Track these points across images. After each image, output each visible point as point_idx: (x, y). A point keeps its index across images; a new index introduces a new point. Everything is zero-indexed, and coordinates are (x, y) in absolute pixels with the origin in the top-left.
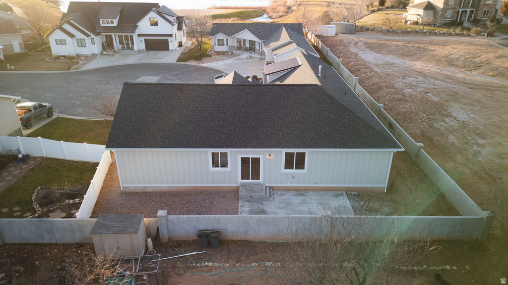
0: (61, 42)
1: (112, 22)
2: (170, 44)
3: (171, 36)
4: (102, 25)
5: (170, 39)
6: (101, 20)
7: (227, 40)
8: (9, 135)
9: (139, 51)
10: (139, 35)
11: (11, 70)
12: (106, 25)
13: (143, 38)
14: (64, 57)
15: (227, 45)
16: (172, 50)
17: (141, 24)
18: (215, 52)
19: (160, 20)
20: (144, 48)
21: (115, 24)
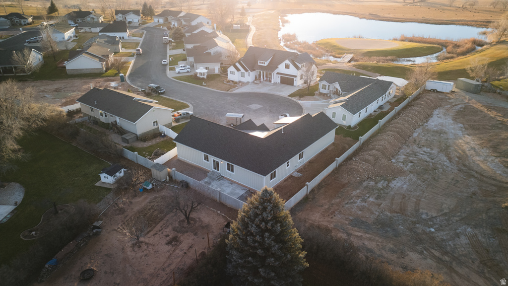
0: (233, 73)
1: (264, 63)
2: (295, 82)
3: (296, 76)
4: (259, 64)
5: (295, 79)
6: (259, 61)
7: (329, 86)
8: (164, 126)
9: (275, 84)
10: (278, 73)
11: (204, 86)
12: (261, 64)
13: (280, 76)
14: (232, 81)
15: (328, 89)
16: (295, 86)
17: (280, 66)
18: (320, 93)
19: (291, 66)
20: (280, 82)
21: (265, 65)
